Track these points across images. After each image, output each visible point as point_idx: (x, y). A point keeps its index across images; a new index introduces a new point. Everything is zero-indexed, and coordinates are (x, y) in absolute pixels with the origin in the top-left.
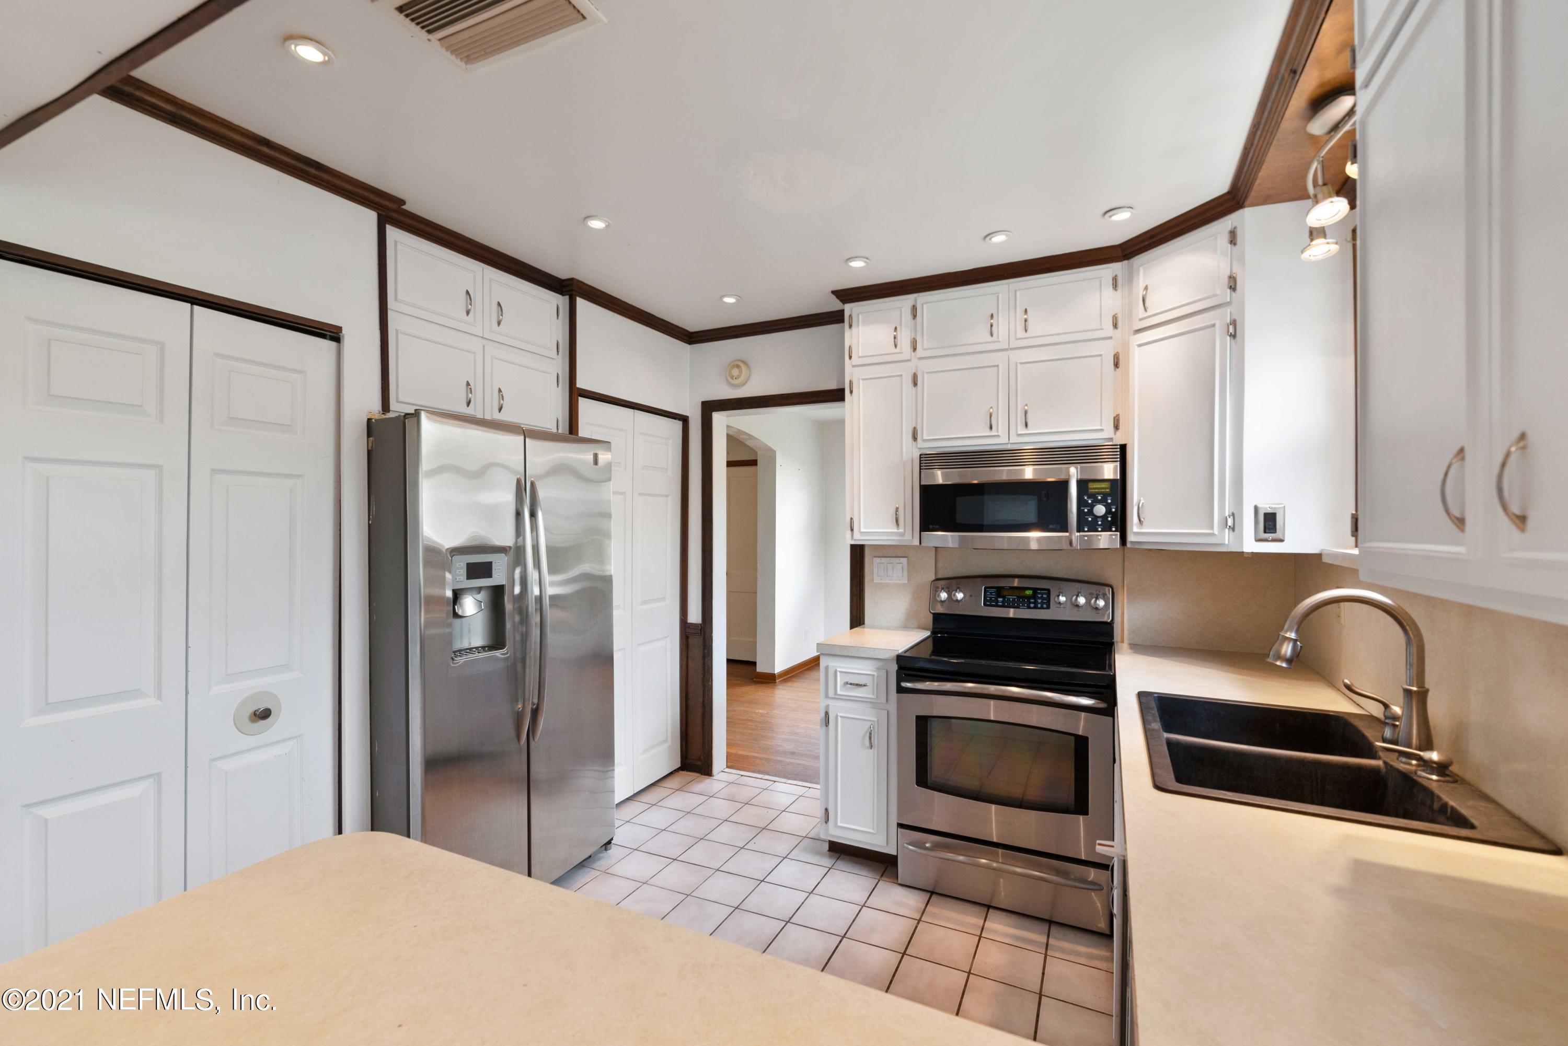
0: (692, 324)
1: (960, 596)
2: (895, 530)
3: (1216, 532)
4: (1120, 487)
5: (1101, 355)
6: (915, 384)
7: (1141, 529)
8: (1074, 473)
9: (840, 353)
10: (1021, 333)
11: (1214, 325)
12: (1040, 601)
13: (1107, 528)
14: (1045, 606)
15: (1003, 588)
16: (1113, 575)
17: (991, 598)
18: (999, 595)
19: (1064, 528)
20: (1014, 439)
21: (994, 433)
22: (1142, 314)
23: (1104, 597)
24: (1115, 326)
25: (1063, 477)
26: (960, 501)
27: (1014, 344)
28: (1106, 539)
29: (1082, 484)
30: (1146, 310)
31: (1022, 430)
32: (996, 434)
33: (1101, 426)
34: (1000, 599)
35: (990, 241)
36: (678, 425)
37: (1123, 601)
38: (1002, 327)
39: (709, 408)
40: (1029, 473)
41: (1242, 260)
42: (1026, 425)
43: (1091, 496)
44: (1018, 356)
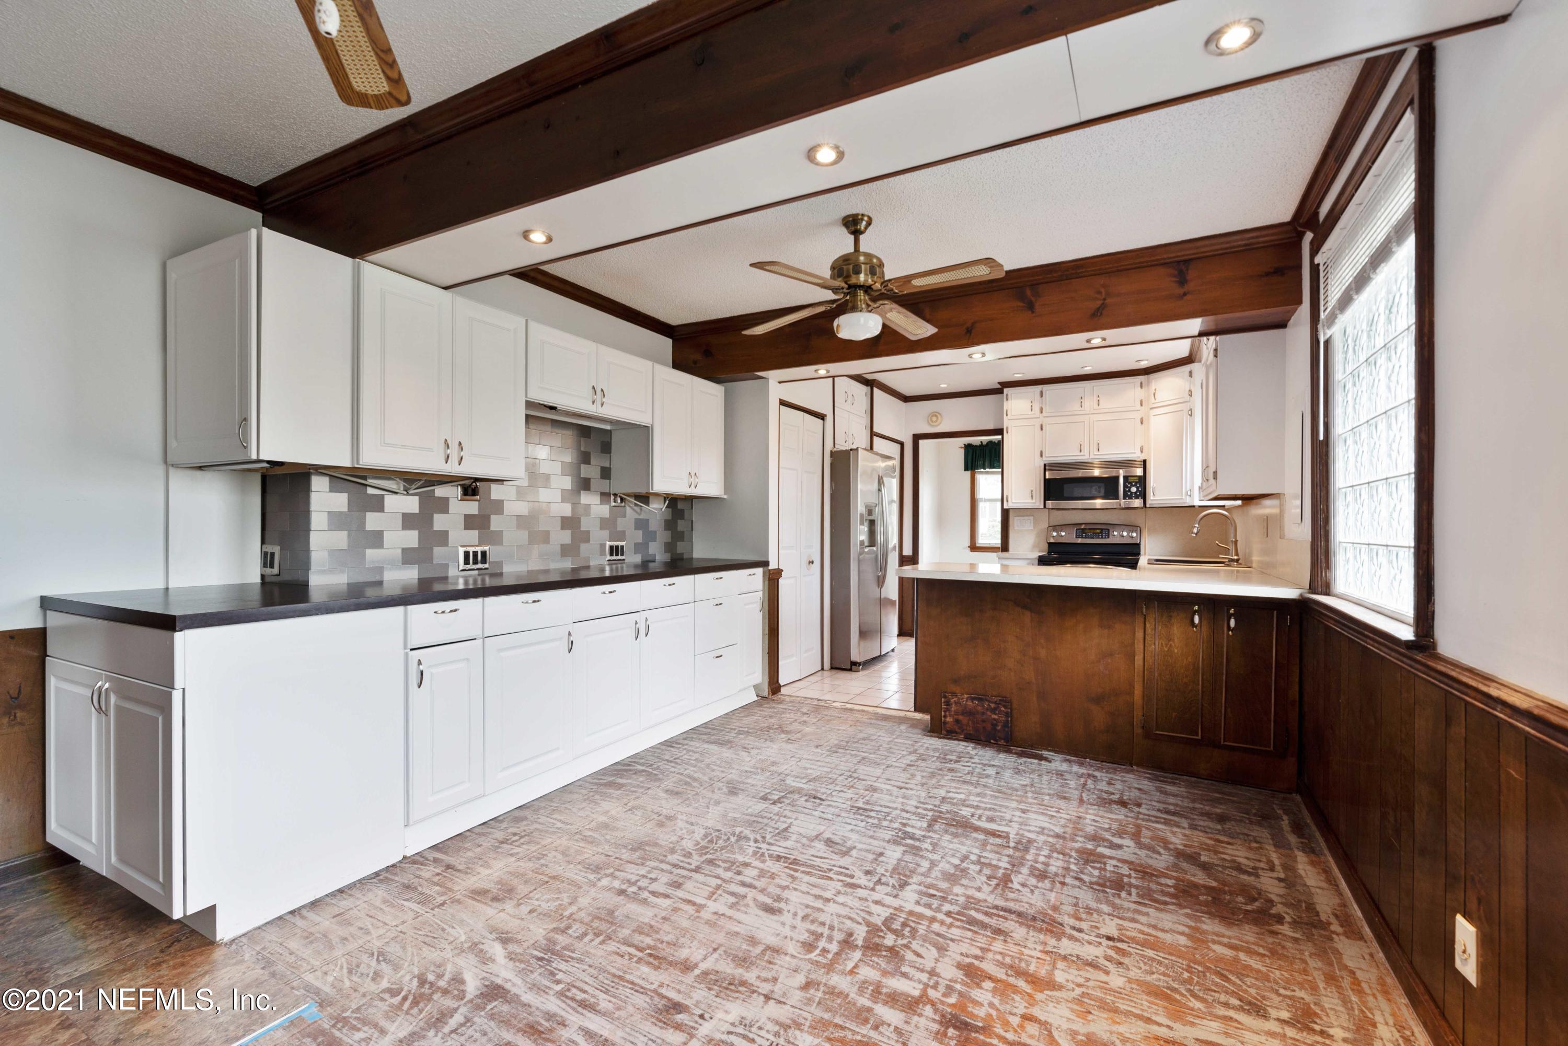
0: (908, 392)
1: (1063, 534)
2: (1031, 501)
3: (1183, 497)
4: (1143, 480)
5: (1134, 418)
6: (1042, 429)
7: (1154, 497)
8: (1122, 473)
9: (1000, 412)
10: (1096, 406)
11: (1183, 410)
12: (1104, 535)
13: (1137, 497)
14: (1107, 537)
15: (1086, 529)
16: (1139, 521)
17: (1080, 534)
18: (1083, 533)
19: (1117, 498)
20: (1092, 457)
21: (1081, 454)
22: (1153, 401)
23: (1136, 531)
24: (1141, 405)
25: (1114, 474)
26: (1066, 486)
27: (1093, 411)
28: (1137, 503)
29: (1126, 478)
30: (1155, 399)
31: (1096, 453)
32: (1083, 454)
33: (1134, 451)
34: (1085, 535)
36: (898, 447)
37: (1145, 534)
38: (1086, 404)
39: (917, 438)
40: (1096, 473)
41: (1194, 384)
42: (1099, 450)
43: (1130, 483)
44: (1094, 417)
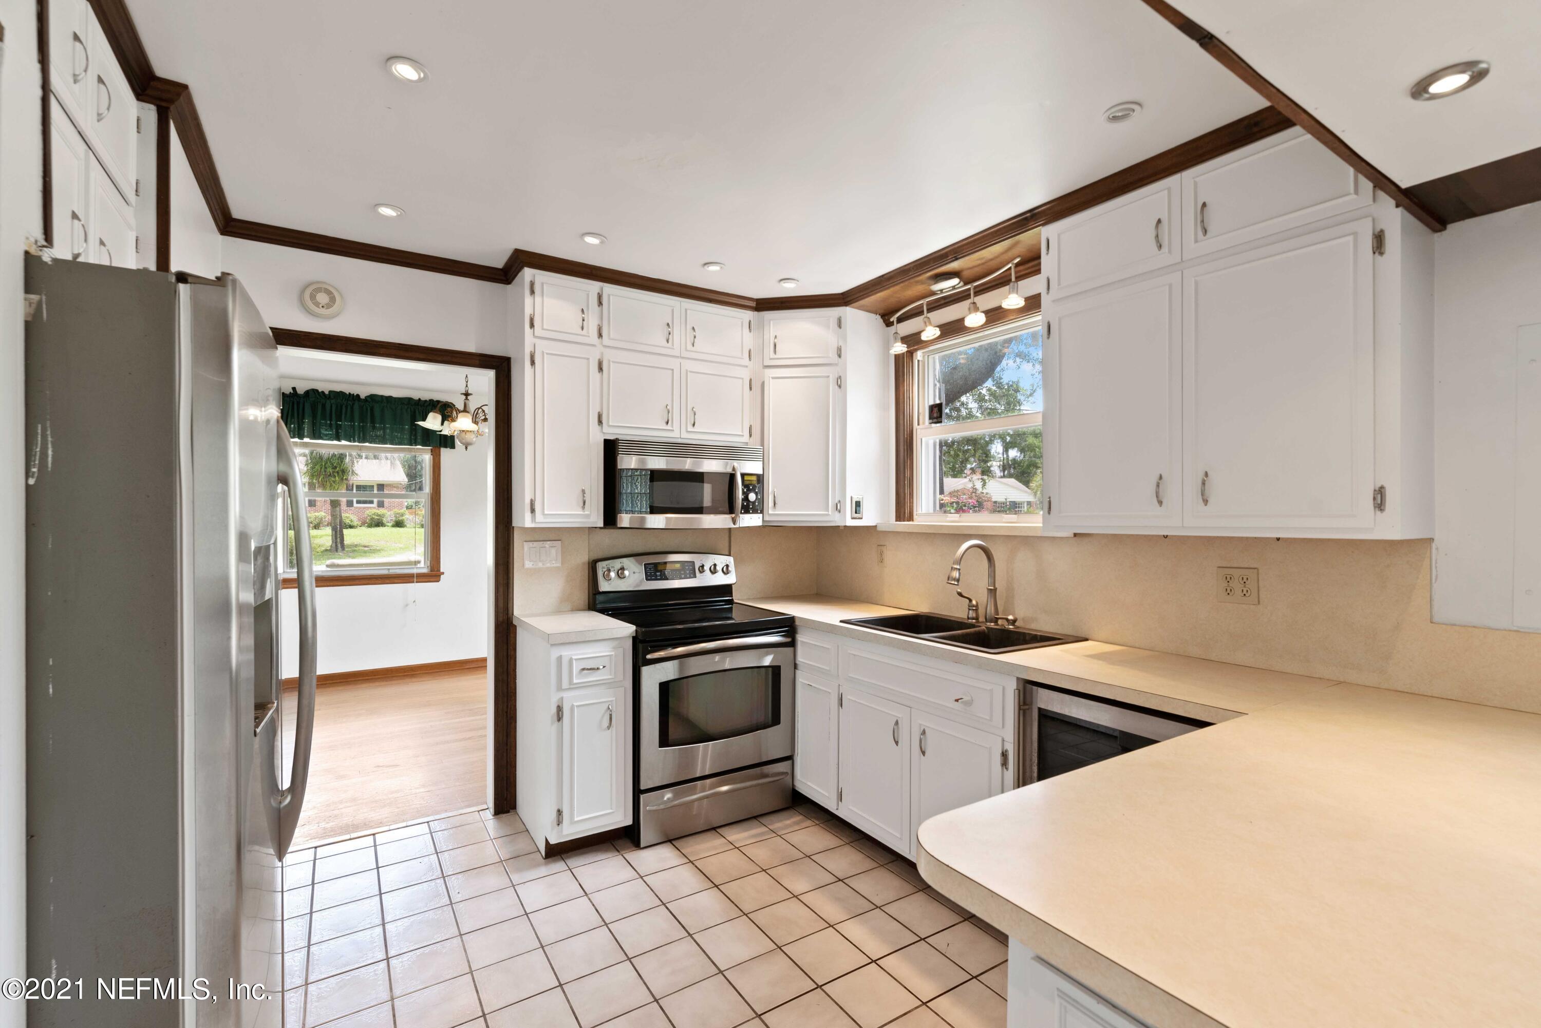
2: (582, 513)
3: (830, 513)
4: (762, 479)
5: (742, 379)
6: (601, 370)
7: (775, 511)
10: (690, 346)
11: (828, 377)
12: (688, 572)
13: (756, 511)
14: (692, 576)
15: (659, 563)
17: (651, 573)
18: (657, 571)
21: (669, 427)
22: (773, 355)
24: (750, 358)
27: (685, 354)
29: (742, 476)
30: (775, 352)
31: (690, 428)
32: (671, 429)
33: (743, 433)
34: (658, 574)
35: (707, 269)
38: (676, 337)
41: (845, 339)
42: (694, 425)
43: (748, 486)
44: (689, 365)
